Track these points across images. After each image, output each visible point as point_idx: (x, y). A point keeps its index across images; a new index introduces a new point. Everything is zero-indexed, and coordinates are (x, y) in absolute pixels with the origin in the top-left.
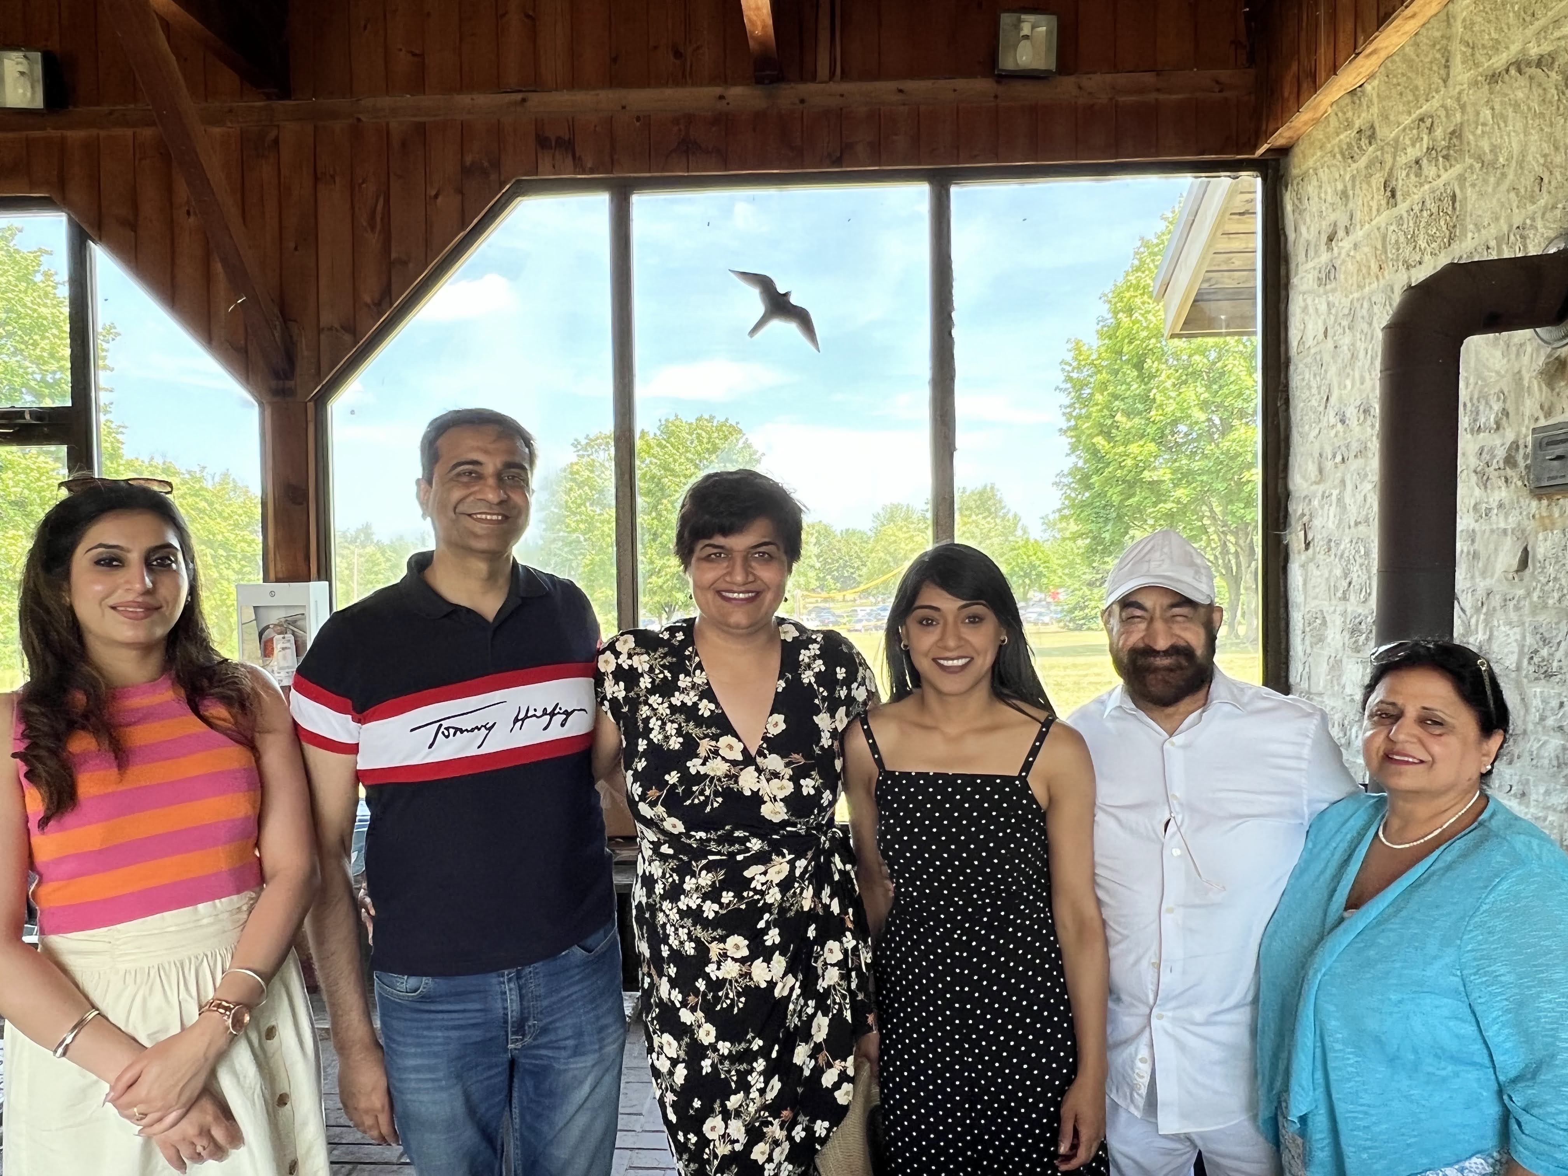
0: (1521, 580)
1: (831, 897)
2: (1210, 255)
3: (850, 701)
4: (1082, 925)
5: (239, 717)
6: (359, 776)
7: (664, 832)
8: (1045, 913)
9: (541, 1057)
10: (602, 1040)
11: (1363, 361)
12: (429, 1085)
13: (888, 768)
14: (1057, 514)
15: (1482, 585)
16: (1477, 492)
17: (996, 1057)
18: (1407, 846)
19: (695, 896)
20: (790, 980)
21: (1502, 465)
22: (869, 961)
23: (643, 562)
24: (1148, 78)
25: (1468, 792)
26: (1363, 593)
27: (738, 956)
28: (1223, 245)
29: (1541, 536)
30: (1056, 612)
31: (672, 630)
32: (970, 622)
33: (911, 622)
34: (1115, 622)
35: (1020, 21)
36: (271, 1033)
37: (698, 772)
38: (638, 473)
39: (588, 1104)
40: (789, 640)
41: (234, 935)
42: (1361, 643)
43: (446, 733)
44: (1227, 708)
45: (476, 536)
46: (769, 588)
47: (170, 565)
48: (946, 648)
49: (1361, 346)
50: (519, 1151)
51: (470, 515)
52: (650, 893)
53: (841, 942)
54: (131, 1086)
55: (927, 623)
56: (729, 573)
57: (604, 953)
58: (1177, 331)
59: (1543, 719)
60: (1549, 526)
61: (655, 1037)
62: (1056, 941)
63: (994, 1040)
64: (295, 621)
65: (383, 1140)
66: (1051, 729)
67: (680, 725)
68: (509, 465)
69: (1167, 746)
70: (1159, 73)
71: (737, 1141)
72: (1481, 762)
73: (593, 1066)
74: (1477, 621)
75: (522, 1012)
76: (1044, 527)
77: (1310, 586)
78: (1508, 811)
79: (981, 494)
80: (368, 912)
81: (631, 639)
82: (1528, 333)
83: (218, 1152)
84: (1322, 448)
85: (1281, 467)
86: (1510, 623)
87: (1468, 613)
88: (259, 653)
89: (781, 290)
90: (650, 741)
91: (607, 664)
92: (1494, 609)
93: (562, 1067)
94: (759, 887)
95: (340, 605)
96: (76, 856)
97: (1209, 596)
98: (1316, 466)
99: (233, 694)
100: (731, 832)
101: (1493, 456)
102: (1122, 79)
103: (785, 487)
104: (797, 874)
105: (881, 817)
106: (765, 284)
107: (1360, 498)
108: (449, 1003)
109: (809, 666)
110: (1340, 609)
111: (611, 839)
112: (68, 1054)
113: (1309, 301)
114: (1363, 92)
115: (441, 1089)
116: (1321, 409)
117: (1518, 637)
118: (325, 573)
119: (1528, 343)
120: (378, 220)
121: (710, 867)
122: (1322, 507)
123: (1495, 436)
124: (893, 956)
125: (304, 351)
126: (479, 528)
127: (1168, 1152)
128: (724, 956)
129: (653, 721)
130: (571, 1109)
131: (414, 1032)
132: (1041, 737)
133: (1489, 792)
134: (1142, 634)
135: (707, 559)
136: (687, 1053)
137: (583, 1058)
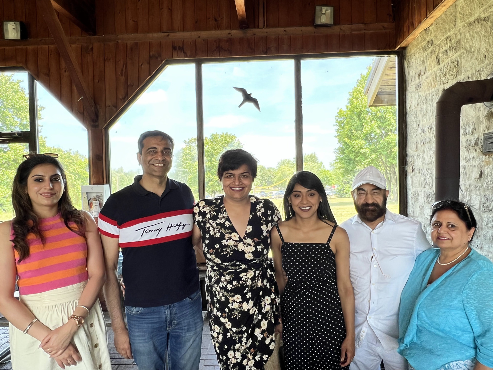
0: (480, 181)
1: (267, 283)
2: (382, 81)
3: (272, 221)
4: (346, 290)
5: (80, 227)
6: (120, 245)
7: (214, 263)
8: (335, 286)
9: (177, 332)
10: (196, 327)
11: (430, 113)
12: (143, 341)
13: (285, 242)
14: (334, 162)
15: (468, 183)
16: (466, 154)
17: (320, 331)
18: (446, 264)
19: (225, 283)
20: (255, 308)
21: (474, 145)
22: (279, 302)
23: (206, 178)
24: (362, 26)
25: (464, 247)
26: (430, 185)
27: (238, 301)
28: (386, 77)
29: (486, 167)
30: (334, 192)
31: (217, 199)
32: (311, 195)
33: (292, 196)
34: (355, 195)
35: (322, 9)
36: (92, 325)
37: (225, 244)
38: (205, 150)
39: (192, 347)
40: (253, 202)
41: (79, 296)
42: (430, 201)
43: (146, 232)
44: (391, 221)
45: (155, 171)
46: (246, 186)
47: (58, 180)
48: (303, 204)
49: (429, 108)
50: (170, 361)
51: (153, 165)
52: (211, 281)
53: (270, 297)
54: (47, 342)
55: (297, 196)
56: (234, 182)
57: (196, 300)
58: (371, 105)
59: (487, 224)
60: (489, 164)
61: (213, 326)
62: (338, 295)
63: (319, 326)
64: (99, 197)
65: (128, 358)
66: (336, 229)
67: (219, 229)
68: (165, 149)
69: (372, 233)
70: (365, 24)
71: (238, 359)
72: (468, 237)
73: (193, 335)
74: (466, 194)
75: (171, 318)
76: (331, 166)
77: (414, 183)
78: (477, 253)
79: (311, 155)
80: (123, 287)
81: (204, 202)
82: (482, 104)
83: (75, 363)
84: (417, 140)
85: (404, 146)
86: (477, 195)
87: (464, 191)
88: (88, 207)
89: (248, 93)
90: (210, 234)
91: (196, 210)
92: (472, 190)
93: (184, 335)
94: (244, 280)
95: (113, 192)
96: (31, 271)
97: (384, 187)
98: (415, 146)
99: (79, 220)
100: (236, 263)
101: (471, 143)
102: (354, 26)
103: (251, 154)
104: (256, 276)
105: (283, 257)
106: (243, 91)
107: (429, 156)
108: (148, 315)
109: (259, 210)
110: (423, 190)
111: (198, 263)
112: (28, 333)
113: (413, 95)
114: (429, 30)
115: (146, 342)
116: (417, 128)
117: (479, 199)
118: (108, 182)
119: (482, 107)
120: (124, 72)
121: (229, 274)
122: (417, 159)
123: (471, 136)
124: (287, 300)
125: (101, 114)
126: (156, 169)
127: (373, 360)
128: (234, 301)
129: (211, 228)
130: (187, 348)
131: (137, 324)
132: (333, 231)
133: (472, 247)
134: (364, 199)
135: (227, 177)
136: (222, 331)
137: (190, 333)
